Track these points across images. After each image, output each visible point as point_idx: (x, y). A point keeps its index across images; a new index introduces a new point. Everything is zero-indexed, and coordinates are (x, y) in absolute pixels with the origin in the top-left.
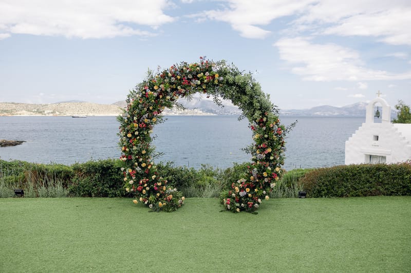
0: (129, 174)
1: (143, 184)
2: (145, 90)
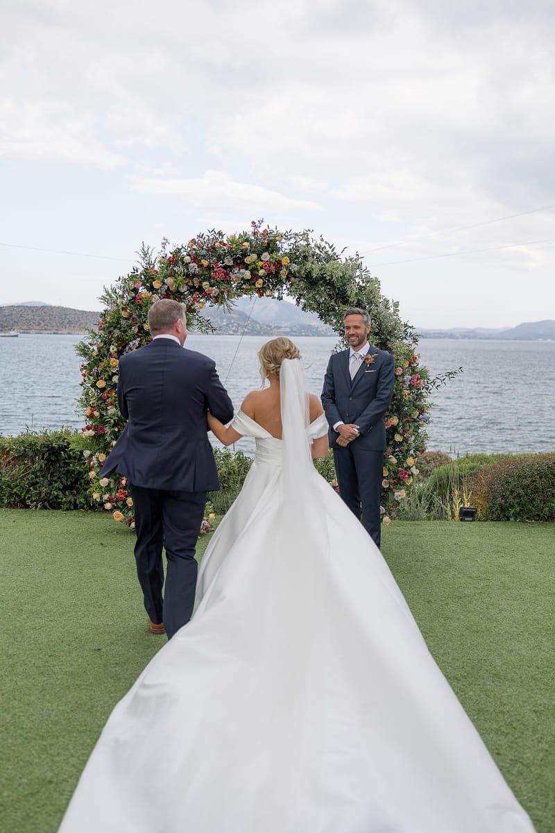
2: (135, 290)
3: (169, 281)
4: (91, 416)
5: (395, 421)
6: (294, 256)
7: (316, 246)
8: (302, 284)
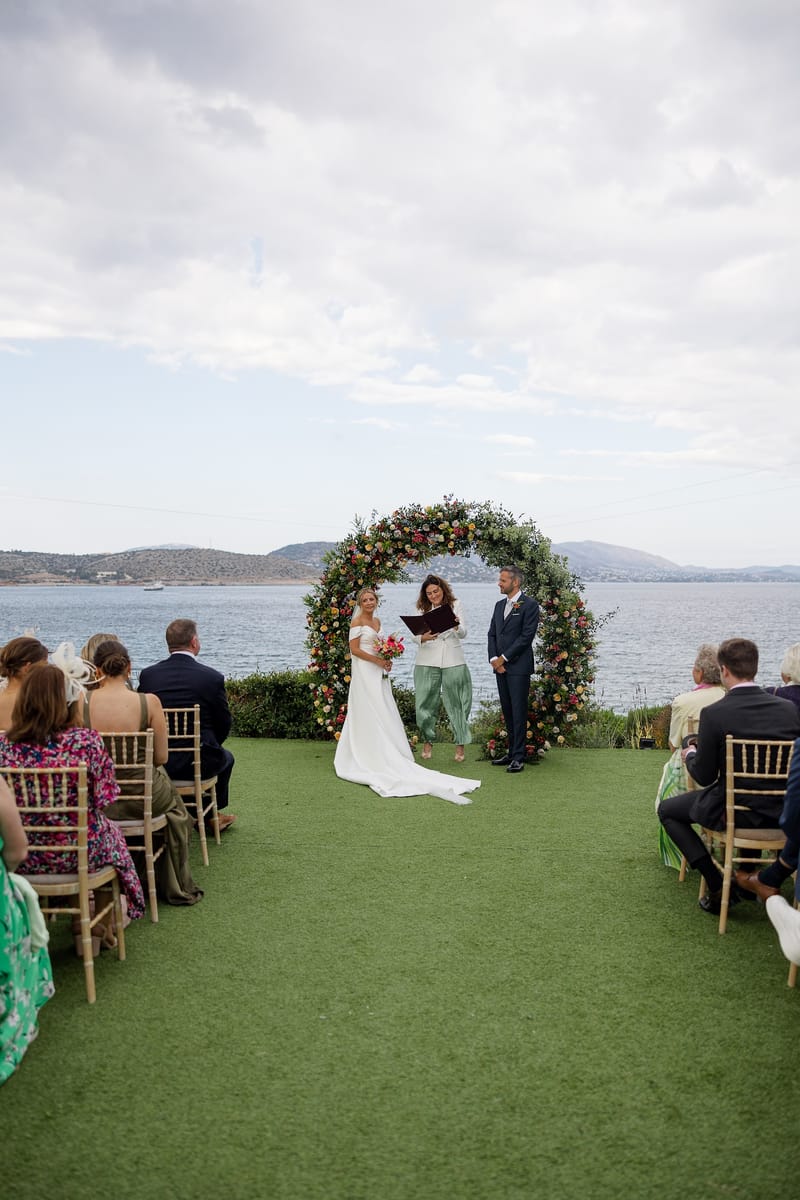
0: (324, 696)
2: (351, 552)
3: (378, 545)
4: (315, 656)
5: (565, 655)
6: (478, 523)
7: (497, 514)
8: (486, 545)
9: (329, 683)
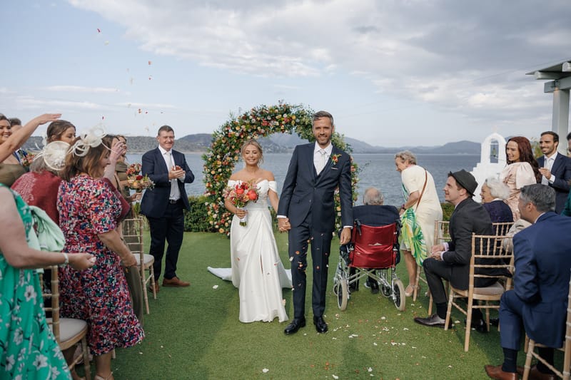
0: (213, 209)
1: (226, 217)
2: (228, 131)
3: (243, 127)
4: (209, 187)
6: (297, 115)
7: (307, 110)
8: (301, 128)
9: (215, 202)
